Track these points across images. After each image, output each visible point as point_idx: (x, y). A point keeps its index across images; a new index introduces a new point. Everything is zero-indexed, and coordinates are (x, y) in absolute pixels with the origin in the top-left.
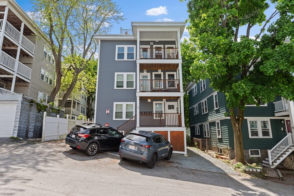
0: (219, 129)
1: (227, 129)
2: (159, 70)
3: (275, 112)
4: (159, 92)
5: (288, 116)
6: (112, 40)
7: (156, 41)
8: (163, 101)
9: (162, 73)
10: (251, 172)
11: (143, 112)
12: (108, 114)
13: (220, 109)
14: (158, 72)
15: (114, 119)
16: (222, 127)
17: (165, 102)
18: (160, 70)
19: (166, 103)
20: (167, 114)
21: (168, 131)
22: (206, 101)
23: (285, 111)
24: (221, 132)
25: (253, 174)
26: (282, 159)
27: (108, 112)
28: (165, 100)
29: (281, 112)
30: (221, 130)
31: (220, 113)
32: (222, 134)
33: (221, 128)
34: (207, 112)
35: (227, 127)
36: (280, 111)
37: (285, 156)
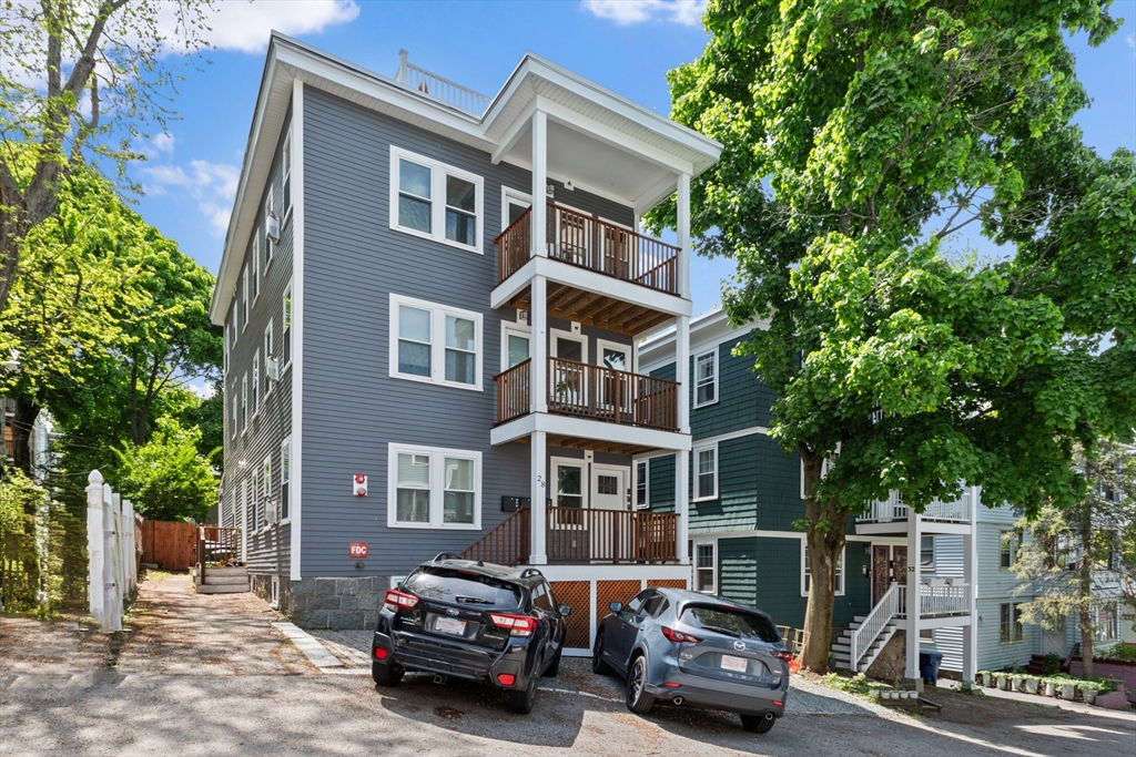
0: (711, 566)
1: (754, 568)
2: (574, 324)
3: (857, 520)
4: (615, 422)
5: (904, 535)
6: (371, 106)
7: (566, 186)
8: (586, 456)
9: (584, 340)
10: (895, 700)
11: (515, 498)
12: (360, 495)
13: (723, 503)
14: (570, 330)
15: (392, 522)
16: (724, 562)
17: (589, 464)
18: (579, 324)
19: (593, 465)
20: (594, 510)
21: (589, 582)
22: (644, 464)
23: (876, 522)
24: (720, 578)
25: (901, 706)
26: (877, 652)
27: (365, 486)
28: (591, 453)
29: (870, 522)
30: (720, 572)
31: (722, 513)
32: (720, 585)
33: (720, 566)
34: (646, 505)
35: (755, 562)
36: (868, 519)
37: (882, 644)
